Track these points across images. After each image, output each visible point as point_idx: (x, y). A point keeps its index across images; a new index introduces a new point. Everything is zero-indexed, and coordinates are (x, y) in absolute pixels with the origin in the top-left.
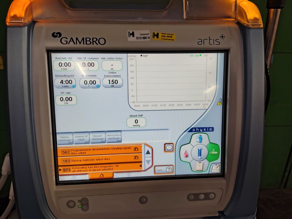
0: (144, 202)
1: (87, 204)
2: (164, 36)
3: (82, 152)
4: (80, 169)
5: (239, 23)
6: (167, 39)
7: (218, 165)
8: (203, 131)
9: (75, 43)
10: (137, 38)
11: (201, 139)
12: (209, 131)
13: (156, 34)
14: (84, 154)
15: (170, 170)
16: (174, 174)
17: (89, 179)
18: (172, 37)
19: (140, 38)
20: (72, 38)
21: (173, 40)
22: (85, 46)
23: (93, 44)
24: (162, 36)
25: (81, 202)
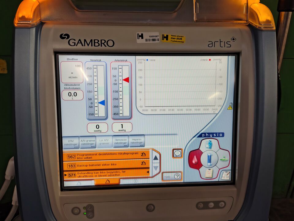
0: (152, 210)
1: (93, 211)
2: (174, 38)
3: (88, 156)
4: (85, 175)
5: (250, 26)
6: (176, 41)
7: (228, 173)
8: (213, 136)
9: (84, 45)
10: (146, 40)
11: (211, 144)
12: (219, 136)
13: (165, 36)
14: (90, 159)
15: (178, 177)
16: (182, 181)
17: (94, 185)
18: (181, 39)
19: (149, 40)
20: (80, 40)
21: (183, 42)
22: (93, 48)
23: (101, 46)
24: (172, 38)
25: (86, 209)
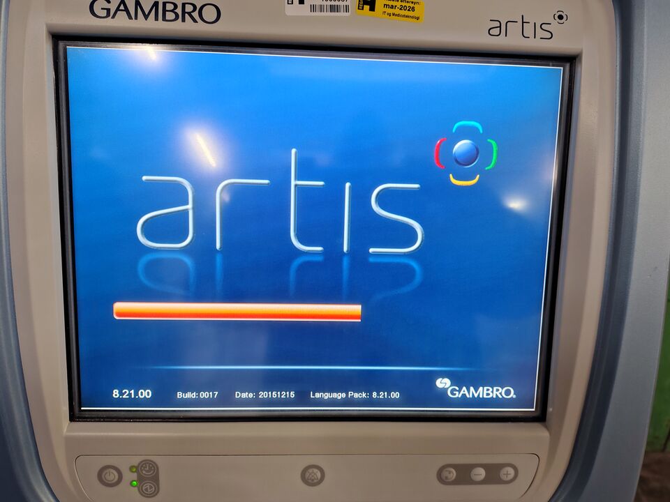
0: (315, 481)
1: (155, 479)
2: (392, 7)
9: (133, 18)
10: (313, 8)
18: (413, 9)
19: (321, 9)
20: (122, 2)
21: (418, 18)
22: (161, 25)
23: (183, 20)
24: (385, 6)
25: (137, 471)
